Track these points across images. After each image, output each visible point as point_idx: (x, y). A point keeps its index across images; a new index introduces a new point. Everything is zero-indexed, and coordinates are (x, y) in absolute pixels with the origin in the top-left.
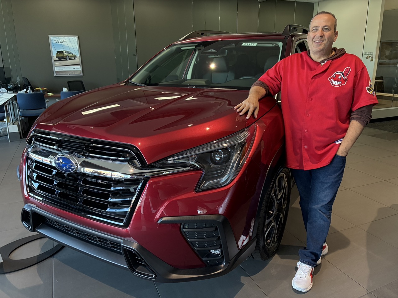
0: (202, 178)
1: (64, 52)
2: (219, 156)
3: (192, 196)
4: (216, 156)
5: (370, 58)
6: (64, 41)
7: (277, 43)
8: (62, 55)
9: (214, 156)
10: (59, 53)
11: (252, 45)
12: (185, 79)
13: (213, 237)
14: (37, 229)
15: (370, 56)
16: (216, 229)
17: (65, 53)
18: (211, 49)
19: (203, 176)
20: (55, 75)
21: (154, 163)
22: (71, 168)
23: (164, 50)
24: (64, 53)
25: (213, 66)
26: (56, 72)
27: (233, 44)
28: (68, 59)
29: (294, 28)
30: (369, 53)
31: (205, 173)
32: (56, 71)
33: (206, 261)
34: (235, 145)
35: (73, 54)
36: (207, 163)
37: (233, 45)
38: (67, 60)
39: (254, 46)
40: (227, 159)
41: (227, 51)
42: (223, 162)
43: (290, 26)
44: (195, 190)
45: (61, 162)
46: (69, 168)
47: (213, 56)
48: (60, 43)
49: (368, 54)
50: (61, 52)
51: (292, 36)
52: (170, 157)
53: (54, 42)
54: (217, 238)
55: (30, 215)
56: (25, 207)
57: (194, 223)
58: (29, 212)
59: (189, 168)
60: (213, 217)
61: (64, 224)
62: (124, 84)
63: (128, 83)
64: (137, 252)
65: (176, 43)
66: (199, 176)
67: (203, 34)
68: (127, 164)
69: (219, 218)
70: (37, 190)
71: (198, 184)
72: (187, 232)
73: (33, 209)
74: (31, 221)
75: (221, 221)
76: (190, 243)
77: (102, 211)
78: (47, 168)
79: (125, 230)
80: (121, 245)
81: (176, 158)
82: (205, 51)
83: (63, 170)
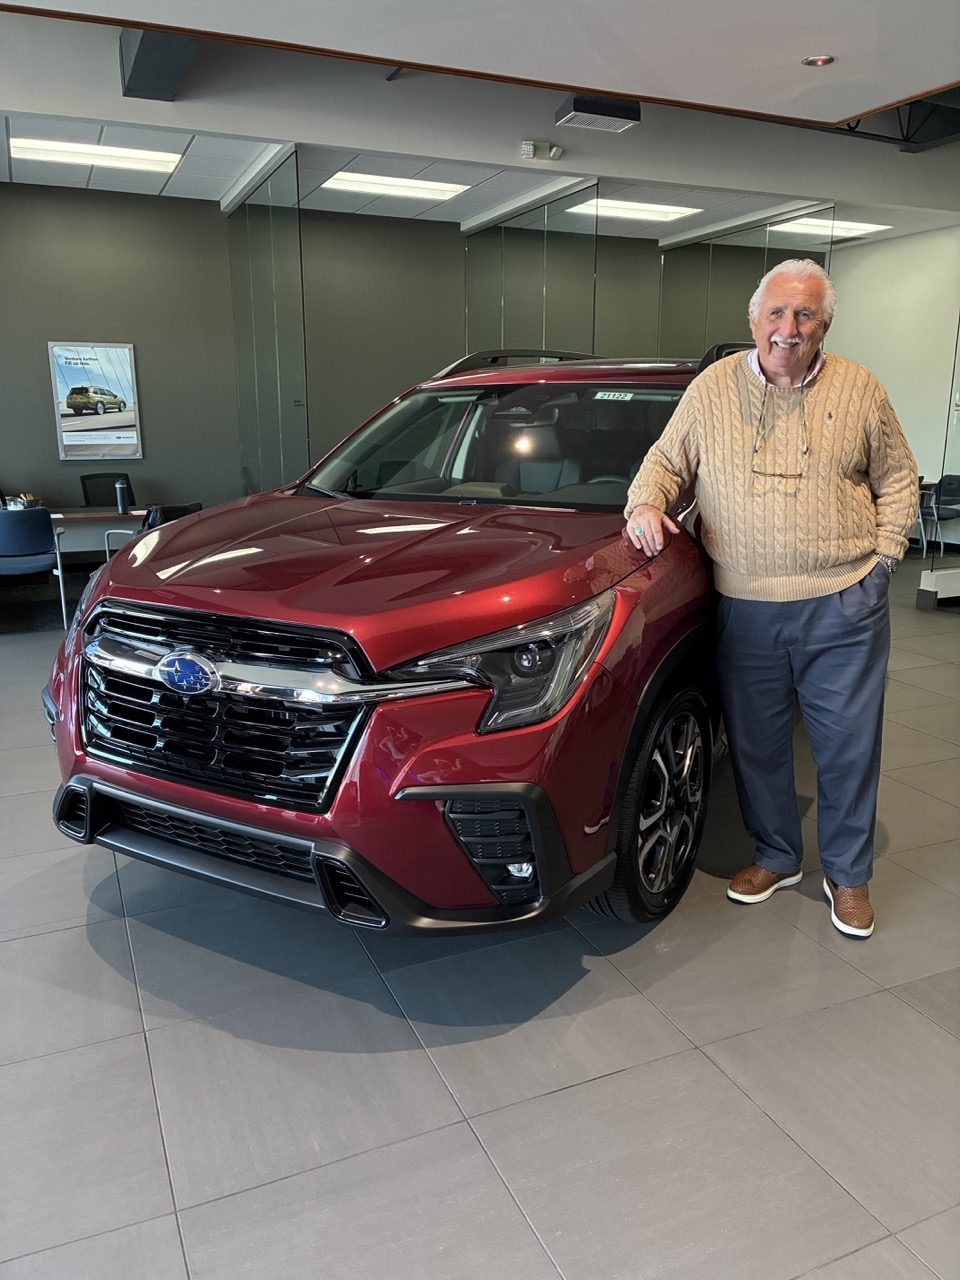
0: (491, 707)
1: (92, 390)
2: (530, 657)
3: (470, 742)
4: (524, 657)
6: (91, 359)
8: (85, 400)
9: (520, 658)
10: (77, 394)
11: (620, 398)
12: (448, 478)
13: (515, 834)
14: (99, 835)
16: (522, 815)
17: (94, 395)
18: (517, 406)
19: (494, 701)
20: (62, 456)
21: (388, 669)
22: (202, 684)
23: (393, 405)
24: (91, 394)
25: (524, 445)
26: (68, 448)
27: (573, 395)
28: (101, 411)
31: (500, 698)
32: (65, 446)
33: (499, 892)
34: (564, 636)
35: (116, 397)
36: (503, 673)
37: (573, 398)
38: (97, 413)
39: (626, 401)
40: (550, 665)
41: (557, 410)
42: (538, 672)
43: (721, 347)
44: (477, 728)
45: (177, 671)
46: (195, 683)
47: (524, 425)
48: (80, 366)
50: (83, 391)
52: (422, 657)
53: (62, 361)
54: (524, 836)
55: (83, 802)
56: (73, 783)
57: (474, 800)
58: (82, 795)
59: (464, 683)
60: (516, 787)
61: (173, 817)
62: (292, 492)
63: (303, 490)
64: (347, 867)
65: (425, 386)
66: (486, 700)
67: (495, 361)
68: (330, 673)
69: (529, 790)
70: (107, 738)
71: (483, 716)
72: (459, 820)
73: (95, 785)
74: (86, 815)
75: (533, 796)
76: (464, 847)
77: (268, 778)
78: (139, 686)
79: (320, 818)
80: (309, 853)
81: (437, 660)
82: (501, 411)
83: (181, 688)
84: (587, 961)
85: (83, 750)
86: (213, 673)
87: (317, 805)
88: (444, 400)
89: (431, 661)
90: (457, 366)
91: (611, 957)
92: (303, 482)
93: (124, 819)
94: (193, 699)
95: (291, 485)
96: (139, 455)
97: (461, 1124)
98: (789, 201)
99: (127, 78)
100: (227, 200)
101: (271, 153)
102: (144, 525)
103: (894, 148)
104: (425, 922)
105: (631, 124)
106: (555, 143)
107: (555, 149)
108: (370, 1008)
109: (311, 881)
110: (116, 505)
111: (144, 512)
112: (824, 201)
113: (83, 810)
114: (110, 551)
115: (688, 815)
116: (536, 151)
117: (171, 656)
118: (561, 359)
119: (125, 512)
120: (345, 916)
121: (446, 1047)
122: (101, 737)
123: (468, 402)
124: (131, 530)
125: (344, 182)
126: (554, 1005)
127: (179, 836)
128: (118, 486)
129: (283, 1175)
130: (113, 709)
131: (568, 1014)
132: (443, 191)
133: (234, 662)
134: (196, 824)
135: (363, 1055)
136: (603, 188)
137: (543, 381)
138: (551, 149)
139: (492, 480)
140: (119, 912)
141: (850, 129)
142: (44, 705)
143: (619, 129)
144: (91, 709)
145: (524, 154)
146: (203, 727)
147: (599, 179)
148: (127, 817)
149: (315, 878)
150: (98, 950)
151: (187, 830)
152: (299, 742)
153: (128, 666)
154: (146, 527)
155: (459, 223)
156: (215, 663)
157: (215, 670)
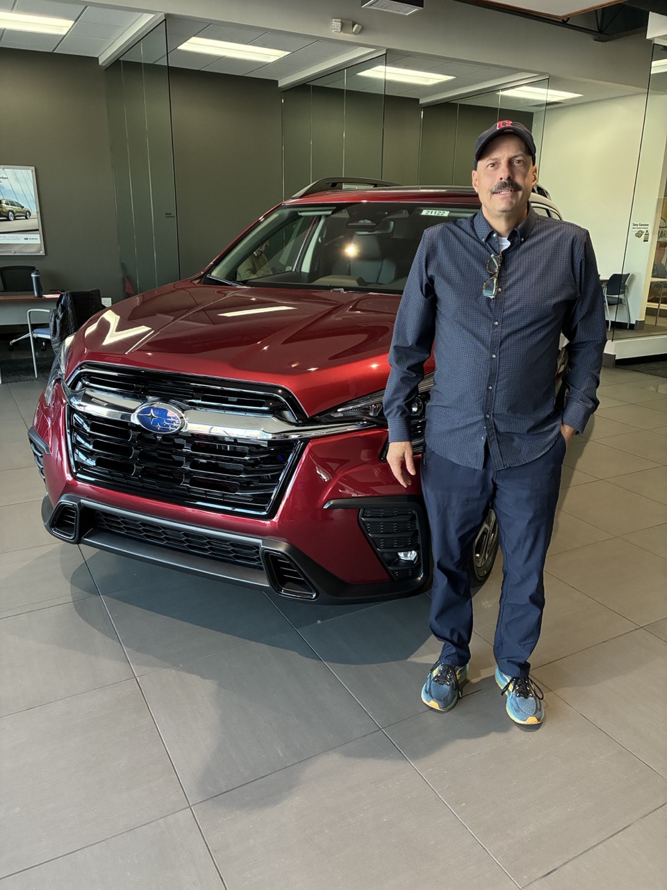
1: (4, 202)
5: (643, 236)
6: (3, 178)
11: (440, 215)
12: (298, 272)
13: (407, 531)
14: (85, 538)
15: (643, 230)
16: (413, 518)
17: (6, 206)
18: (363, 219)
21: (316, 415)
22: (172, 426)
24: (4, 205)
27: (404, 211)
28: (12, 218)
30: (643, 225)
33: (393, 572)
35: (23, 207)
37: (405, 214)
38: (10, 221)
39: (445, 217)
41: (392, 223)
44: (381, 456)
45: (152, 417)
46: (167, 426)
49: (639, 226)
52: (341, 406)
54: (412, 533)
55: (73, 514)
56: (63, 500)
57: (379, 508)
58: (73, 509)
61: (144, 523)
62: (198, 280)
63: (206, 280)
64: (287, 556)
65: (287, 203)
67: (335, 185)
68: (271, 417)
70: (93, 467)
72: (369, 523)
73: (82, 501)
74: (76, 524)
76: (371, 541)
77: (226, 494)
78: (118, 428)
79: (268, 522)
80: (258, 548)
81: (351, 408)
82: (352, 222)
83: (156, 429)
85: (72, 476)
86: (182, 418)
87: (265, 513)
88: (303, 214)
89: (347, 408)
90: (310, 188)
92: (205, 274)
93: (103, 526)
94: (165, 437)
95: (197, 275)
96: (42, 253)
97: (378, 732)
98: (517, 73)
100: (104, 57)
101: (144, 21)
102: (58, 306)
103: (589, 38)
105: (415, 9)
106: (356, 22)
107: (356, 26)
109: (262, 569)
110: (33, 290)
111: (58, 296)
112: (541, 74)
113: (72, 520)
114: (32, 325)
116: (343, 27)
117: (145, 406)
118: (376, 185)
119: (40, 295)
120: (285, 591)
122: (86, 466)
123: (313, 216)
124: (47, 309)
125: (196, 45)
127: (149, 537)
128: (33, 275)
129: (262, 775)
130: (96, 445)
132: (266, 55)
133: (195, 409)
134: (164, 528)
136: (391, 57)
137: (365, 201)
138: (353, 27)
140: (94, 591)
141: (564, 22)
142: (31, 441)
143: (408, 12)
144: (76, 445)
145: (334, 29)
146: (173, 459)
147: (387, 50)
148: (106, 524)
149: (263, 566)
150: (87, 621)
151: (155, 533)
152: (250, 468)
153: (102, 412)
154: (60, 307)
155: (277, 81)
156: (183, 411)
157: (183, 415)
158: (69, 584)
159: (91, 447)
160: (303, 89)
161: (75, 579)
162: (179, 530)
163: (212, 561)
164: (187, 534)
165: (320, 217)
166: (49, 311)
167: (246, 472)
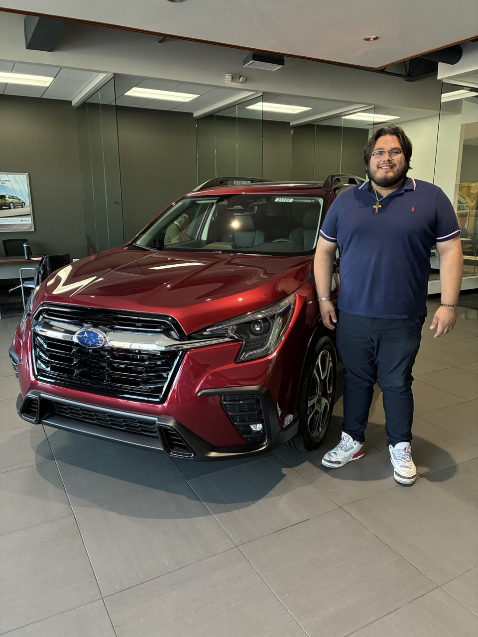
0: (242, 350)
1: (7, 196)
2: (259, 326)
3: (232, 367)
4: (256, 326)
6: (6, 181)
7: (317, 198)
8: (4, 202)
9: (254, 327)
11: (287, 201)
12: (199, 240)
13: (254, 410)
14: (43, 420)
16: (258, 401)
17: (8, 199)
18: (237, 205)
19: (243, 347)
21: (192, 333)
22: (99, 343)
23: (172, 206)
24: (7, 199)
25: (236, 224)
27: (264, 199)
28: (12, 207)
29: (338, 179)
31: (245, 346)
33: (247, 438)
34: (275, 315)
35: (20, 200)
36: (246, 334)
37: (264, 201)
38: (11, 209)
39: (290, 203)
40: (267, 331)
41: (256, 207)
42: (263, 333)
43: (333, 177)
44: (236, 360)
45: (85, 337)
46: (95, 343)
50: (3, 197)
51: (335, 189)
52: (208, 327)
54: (257, 412)
55: (35, 404)
56: (29, 395)
57: (235, 395)
58: (35, 400)
59: (227, 339)
60: (254, 388)
61: (82, 409)
62: (127, 248)
63: (133, 247)
64: (174, 429)
65: (189, 195)
66: (239, 347)
67: (222, 182)
68: (162, 335)
69: (261, 389)
70: (49, 371)
71: (238, 355)
72: (228, 405)
73: (42, 395)
74: (37, 410)
75: (263, 391)
76: (230, 417)
77: (134, 388)
78: (65, 345)
79: (161, 406)
80: (155, 423)
81: (215, 328)
82: (230, 207)
83: (88, 345)
84: (285, 470)
85: (35, 377)
86: (105, 337)
87: (158, 400)
88: (199, 202)
89: (213, 329)
90: (204, 185)
91: (296, 468)
92: (132, 243)
93: (56, 411)
94: (94, 350)
95: (127, 244)
96: (33, 230)
97: (235, 549)
98: (354, 104)
99: (28, 42)
100: (76, 100)
101: (100, 78)
102: (40, 265)
103: (402, 80)
104: (213, 454)
105: (279, 67)
106: (242, 75)
107: (242, 78)
108: (183, 497)
109: (158, 438)
110: (24, 255)
111: (40, 259)
112: (370, 105)
113: (35, 408)
114: (23, 279)
115: (327, 400)
116: (233, 79)
117: (82, 330)
118: (252, 182)
119: (29, 259)
120: (173, 453)
121: (223, 514)
122: (45, 371)
123: (209, 203)
124: (33, 268)
125: (136, 92)
126: (272, 491)
127: (86, 418)
128: (25, 245)
129: (153, 578)
130: (51, 357)
131: (279, 495)
132: (184, 98)
133: (114, 332)
134: (95, 412)
135: (183, 519)
136: (266, 97)
137: (244, 193)
138: (240, 78)
139: (221, 241)
140: (51, 457)
141: (382, 71)
142: (11, 356)
143: (274, 69)
144: (38, 357)
145: (227, 81)
146: (99, 364)
147: (264, 93)
148: (58, 410)
149: (158, 436)
150: (44, 477)
151: (90, 415)
152: (149, 370)
153: (59, 335)
154: (42, 266)
155: (193, 113)
156: (106, 332)
157: (105, 336)
158: (34, 454)
159: (47, 358)
160: (210, 118)
161: (39, 450)
162: (105, 413)
163: (127, 433)
164: (111, 415)
165: (213, 204)
166: (34, 269)
167: (147, 372)
